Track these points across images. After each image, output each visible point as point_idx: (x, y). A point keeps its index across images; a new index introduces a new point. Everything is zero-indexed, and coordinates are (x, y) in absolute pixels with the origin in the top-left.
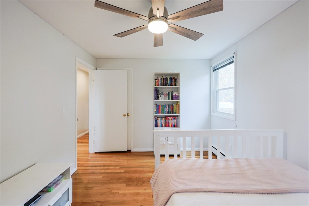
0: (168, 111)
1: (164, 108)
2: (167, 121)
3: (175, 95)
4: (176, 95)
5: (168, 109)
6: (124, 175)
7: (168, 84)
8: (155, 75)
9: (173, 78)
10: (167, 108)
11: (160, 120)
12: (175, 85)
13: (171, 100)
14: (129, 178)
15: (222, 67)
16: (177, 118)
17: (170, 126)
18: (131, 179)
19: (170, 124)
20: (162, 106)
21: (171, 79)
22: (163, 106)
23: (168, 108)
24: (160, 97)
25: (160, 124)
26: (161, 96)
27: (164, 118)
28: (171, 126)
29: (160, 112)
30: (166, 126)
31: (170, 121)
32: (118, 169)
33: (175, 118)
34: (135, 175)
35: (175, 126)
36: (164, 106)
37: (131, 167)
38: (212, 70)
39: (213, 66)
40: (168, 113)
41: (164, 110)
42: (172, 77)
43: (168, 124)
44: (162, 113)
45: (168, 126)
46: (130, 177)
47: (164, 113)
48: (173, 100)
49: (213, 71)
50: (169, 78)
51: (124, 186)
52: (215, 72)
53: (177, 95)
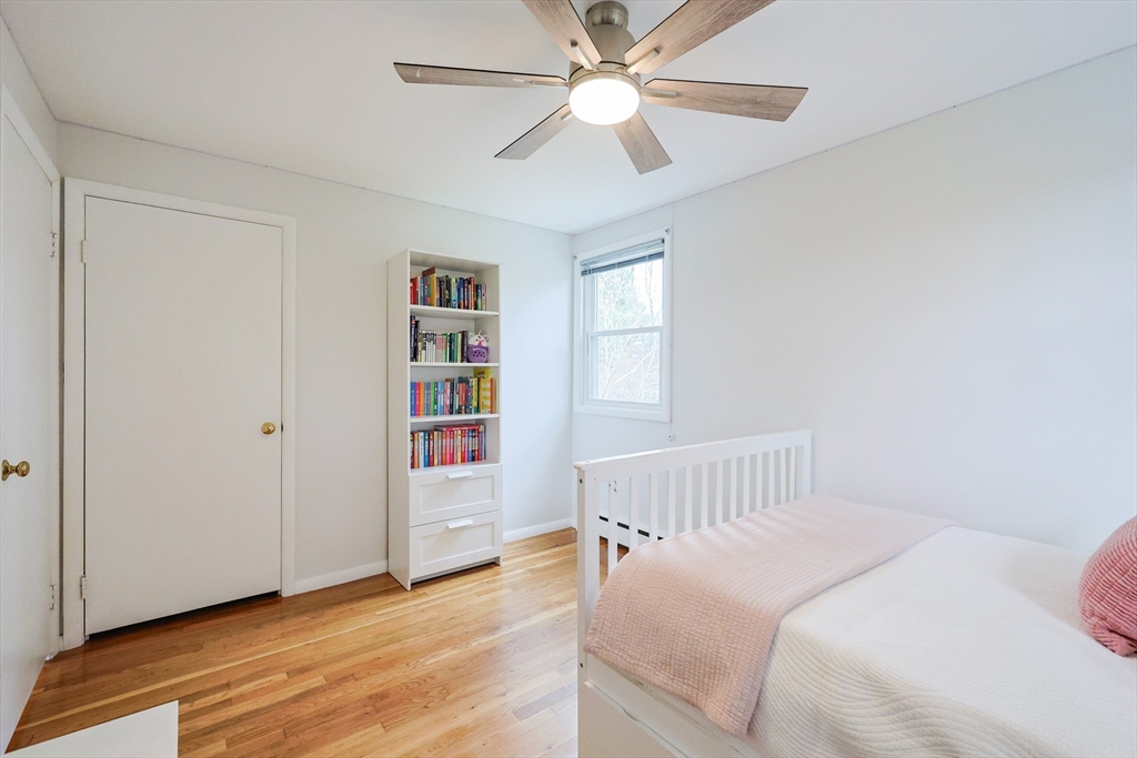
0: (452, 406)
1: (437, 393)
2: (446, 442)
3: (477, 344)
4: (480, 346)
5: (452, 398)
6: (339, 694)
7: (449, 300)
8: (411, 264)
9: (469, 283)
10: (445, 392)
11: (421, 441)
12: (476, 308)
13: (459, 364)
14: (370, 697)
15: (621, 264)
16: (482, 428)
17: (459, 459)
18: (383, 696)
19: (459, 454)
20: (428, 386)
21: (464, 283)
22: (432, 386)
23: (452, 392)
24: (423, 352)
25: (422, 457)
26: (424, 348)
27: (436, 433)
28: (463, 461)
29: (422, 408)
30: (443, 463)
31: (460, 442)
32: (284, 684)
33: (474, 430)
34: (390, 678)
35: (473, 459)
36: (436, 384)
37: (348, 655)
38: (579, 269)
39: (582, 257)
40: (451, 413)
41: (436, 403)
42: (466, 276)
43: (452, 455)
44: (428, 414)
45: (452, 462)
46: (374, 691)
47: (436, 414)
48: (469, 361)
49: (584, 273)
50: (453, 281)
51: (379, 733)
52: (589, 277)
53: (484, 344)
